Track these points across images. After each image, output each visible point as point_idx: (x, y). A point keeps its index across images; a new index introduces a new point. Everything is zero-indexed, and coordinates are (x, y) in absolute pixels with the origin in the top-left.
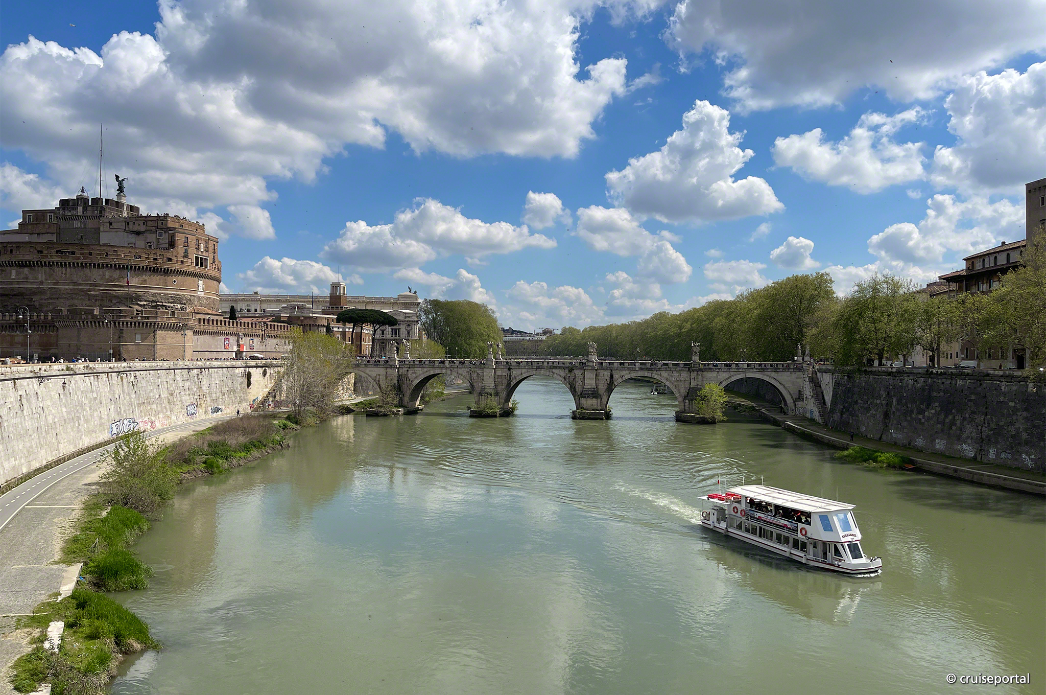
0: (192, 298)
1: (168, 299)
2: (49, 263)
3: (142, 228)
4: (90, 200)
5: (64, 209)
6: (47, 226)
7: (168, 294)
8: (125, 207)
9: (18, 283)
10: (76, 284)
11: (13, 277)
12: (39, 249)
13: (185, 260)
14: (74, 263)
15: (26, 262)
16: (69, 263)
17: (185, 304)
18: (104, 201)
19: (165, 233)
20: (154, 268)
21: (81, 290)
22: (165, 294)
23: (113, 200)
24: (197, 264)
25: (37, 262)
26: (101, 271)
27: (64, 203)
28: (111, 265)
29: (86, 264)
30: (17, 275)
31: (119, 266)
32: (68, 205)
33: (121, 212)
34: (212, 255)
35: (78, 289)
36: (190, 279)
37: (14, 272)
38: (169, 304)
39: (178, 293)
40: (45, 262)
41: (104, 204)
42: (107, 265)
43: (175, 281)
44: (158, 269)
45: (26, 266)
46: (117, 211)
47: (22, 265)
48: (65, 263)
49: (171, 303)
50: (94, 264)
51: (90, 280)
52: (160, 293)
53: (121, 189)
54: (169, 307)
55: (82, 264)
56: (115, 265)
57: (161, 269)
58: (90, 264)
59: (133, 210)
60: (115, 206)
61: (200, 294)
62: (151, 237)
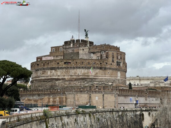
0: (116, 80)
1: (106, 81)
2: (62, 67)
3: (96, 51)
4: (75, 41)
5: (66, 45)
6: (60, 53)
7: (106, 79)
8: (88, 42)
9: (51, 76)
10: (71, 76)
11: (49, 74)
12: (58, 62)
13: (113, 63)
14: (70, 67)
15: (53, 68)
16: (69, 67)
17: (113, 83)
18: (80, 40)
19: (104, 52)
20: (100, 67)
21: (73, 78)
22: (105, 79)
23: (84, 40)
24: (117, 65)
25: (57, 68)
26: (80, 70)
27: (66, 43)
28: (84, 67)
29: (75, 67)
30: (50, 73)
31: (87, 67)
32: (67, 43)
33: (87, 45)
34: (123, 60)
35: (72, 78)
36: (114, 72)
37: (49, 72)
38: (107, 83)
39: (110, 78)
40: (60, 67)
41: (80, 42)
42: (83, 67)
43: (108, 73)
44: (102, 68)
45: (53, 69)
46: (85, 44)
47: (52, 69)
48: (67, 67)
49: (108, 82)
50: (78, 67)
51: (76, 74)
52: (103, 78)
53: (87, 35)
54: (107, 84)
55: (73, 67)
56: (86, 67)
57: (103, 68)
58: (76, 67)
59: (91, 43)
60: (84, 42)
61: (119, 78)
62: (99, 54)
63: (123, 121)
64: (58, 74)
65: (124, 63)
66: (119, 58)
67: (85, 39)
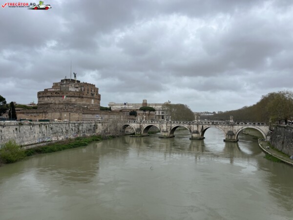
0: (90, 104)
1: (83, 105)
2: (54, 96)
3: (79, 86)
4: (67, 79)
6: (58, 87)
7: (83, 103)
8: (76, 81)
9: (47, 101)
10: (60, 101)
12: (51, 93)
13: (88, 94)
15: (48, 96)
17: (87, 106)
19: (83, 87)
24: (91, 95)
25: (51, 96)
26: (66, 98)
27: (62, 81)
30: (47, 99)
31: (70, 96)
34: (97, 92)
35: (60, 103)
36: (89, 99)
39: (86, 103)
41: (70, 80)
43: (85, 100)
44: (80, 97)
52: (81, 103)
53: (75, 76)
54: (83, 107)
59: (78, 82)
60: (73, 81)
61: (93, 103)
62: (80, 88)
63: (78, 129)
64: (51, 100)
65: (97, 94)
66: (93, 91)
67: (73, 79)
